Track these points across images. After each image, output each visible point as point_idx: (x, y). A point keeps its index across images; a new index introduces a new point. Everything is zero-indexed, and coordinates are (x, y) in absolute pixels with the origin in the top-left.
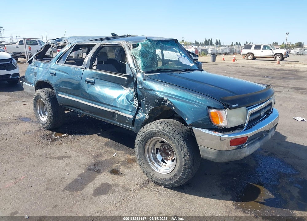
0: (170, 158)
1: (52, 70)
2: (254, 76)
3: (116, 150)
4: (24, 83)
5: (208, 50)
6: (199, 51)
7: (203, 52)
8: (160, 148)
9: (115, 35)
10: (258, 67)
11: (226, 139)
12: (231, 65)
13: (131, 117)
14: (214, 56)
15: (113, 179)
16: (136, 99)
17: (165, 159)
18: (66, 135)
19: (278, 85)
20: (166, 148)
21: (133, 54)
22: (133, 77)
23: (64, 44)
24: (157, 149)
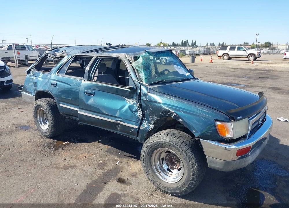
0: (176, 167)
1: (53, 81)
2: (233, 77)
3: (118, 157)
4: (23, 93)
5: (186, 51)
6: (178, 52)
7: (181, 53)
8: (166, 157)
9: (110, 44)
10: (234, 67)
11: (232, 150)
12: (209, 65)
13: (136, 127)
14: (193, 57)
15: (121, 188)
16: (140, 109)
17: (170, 168)
18: (67, 142)
19: (257, 85)
20: (172, 158)
21: (135, 67)
22: (137, 89)
23: (63, 55)
24: (163, 159)
